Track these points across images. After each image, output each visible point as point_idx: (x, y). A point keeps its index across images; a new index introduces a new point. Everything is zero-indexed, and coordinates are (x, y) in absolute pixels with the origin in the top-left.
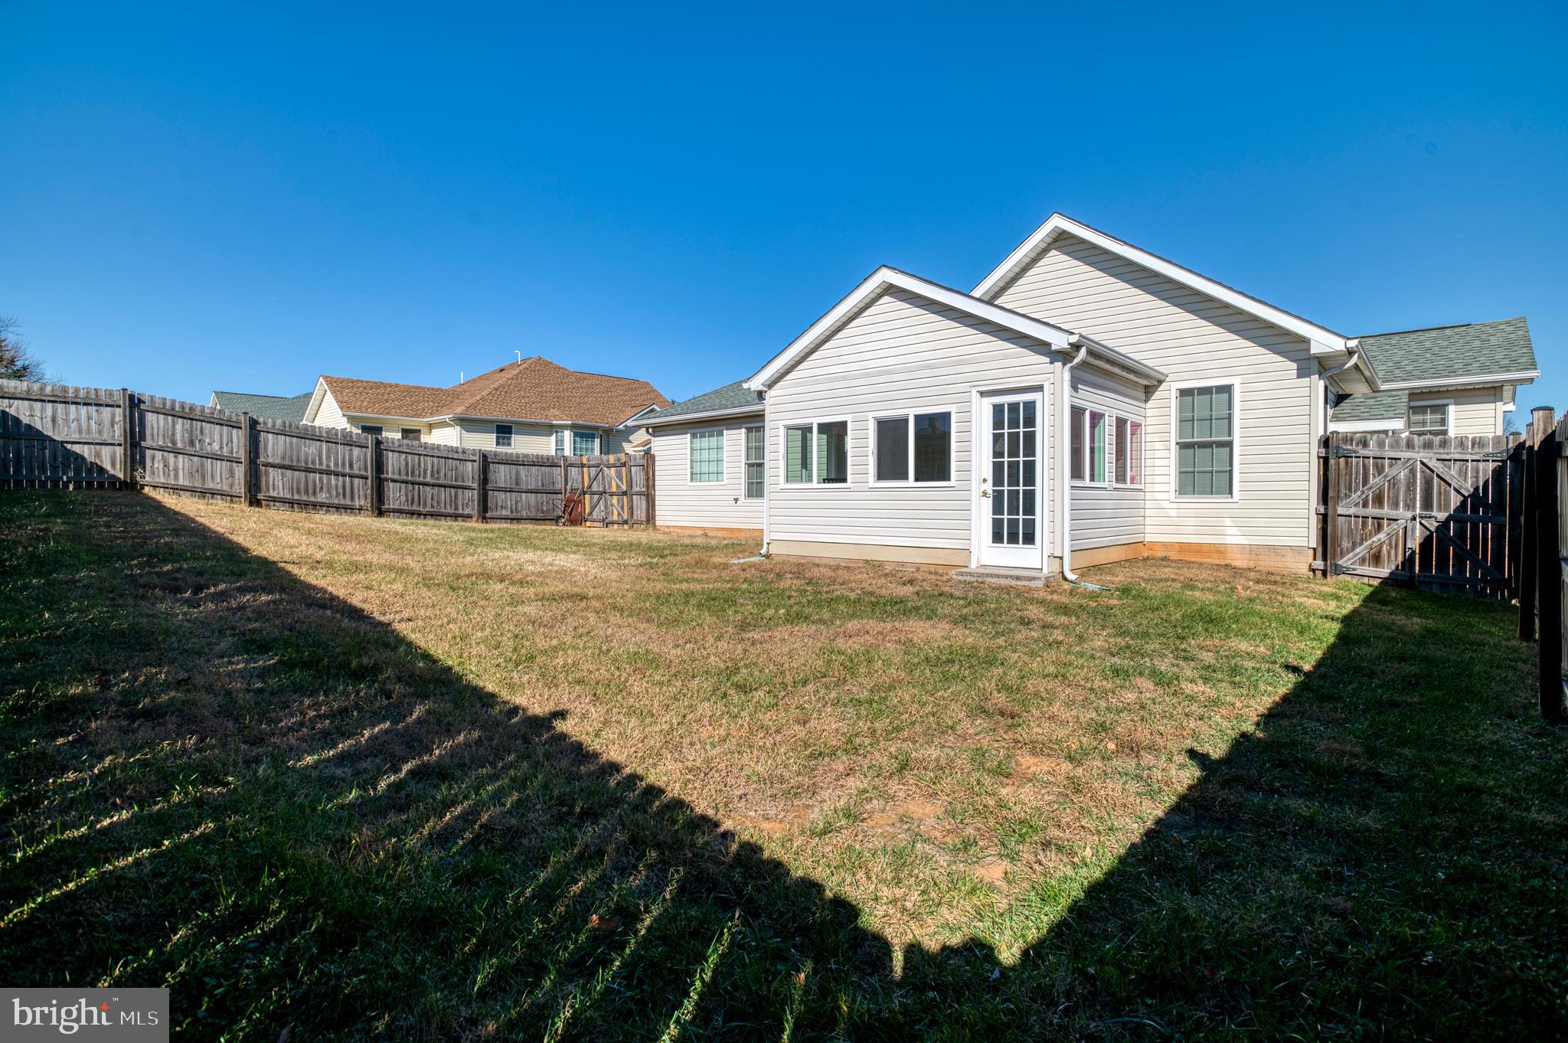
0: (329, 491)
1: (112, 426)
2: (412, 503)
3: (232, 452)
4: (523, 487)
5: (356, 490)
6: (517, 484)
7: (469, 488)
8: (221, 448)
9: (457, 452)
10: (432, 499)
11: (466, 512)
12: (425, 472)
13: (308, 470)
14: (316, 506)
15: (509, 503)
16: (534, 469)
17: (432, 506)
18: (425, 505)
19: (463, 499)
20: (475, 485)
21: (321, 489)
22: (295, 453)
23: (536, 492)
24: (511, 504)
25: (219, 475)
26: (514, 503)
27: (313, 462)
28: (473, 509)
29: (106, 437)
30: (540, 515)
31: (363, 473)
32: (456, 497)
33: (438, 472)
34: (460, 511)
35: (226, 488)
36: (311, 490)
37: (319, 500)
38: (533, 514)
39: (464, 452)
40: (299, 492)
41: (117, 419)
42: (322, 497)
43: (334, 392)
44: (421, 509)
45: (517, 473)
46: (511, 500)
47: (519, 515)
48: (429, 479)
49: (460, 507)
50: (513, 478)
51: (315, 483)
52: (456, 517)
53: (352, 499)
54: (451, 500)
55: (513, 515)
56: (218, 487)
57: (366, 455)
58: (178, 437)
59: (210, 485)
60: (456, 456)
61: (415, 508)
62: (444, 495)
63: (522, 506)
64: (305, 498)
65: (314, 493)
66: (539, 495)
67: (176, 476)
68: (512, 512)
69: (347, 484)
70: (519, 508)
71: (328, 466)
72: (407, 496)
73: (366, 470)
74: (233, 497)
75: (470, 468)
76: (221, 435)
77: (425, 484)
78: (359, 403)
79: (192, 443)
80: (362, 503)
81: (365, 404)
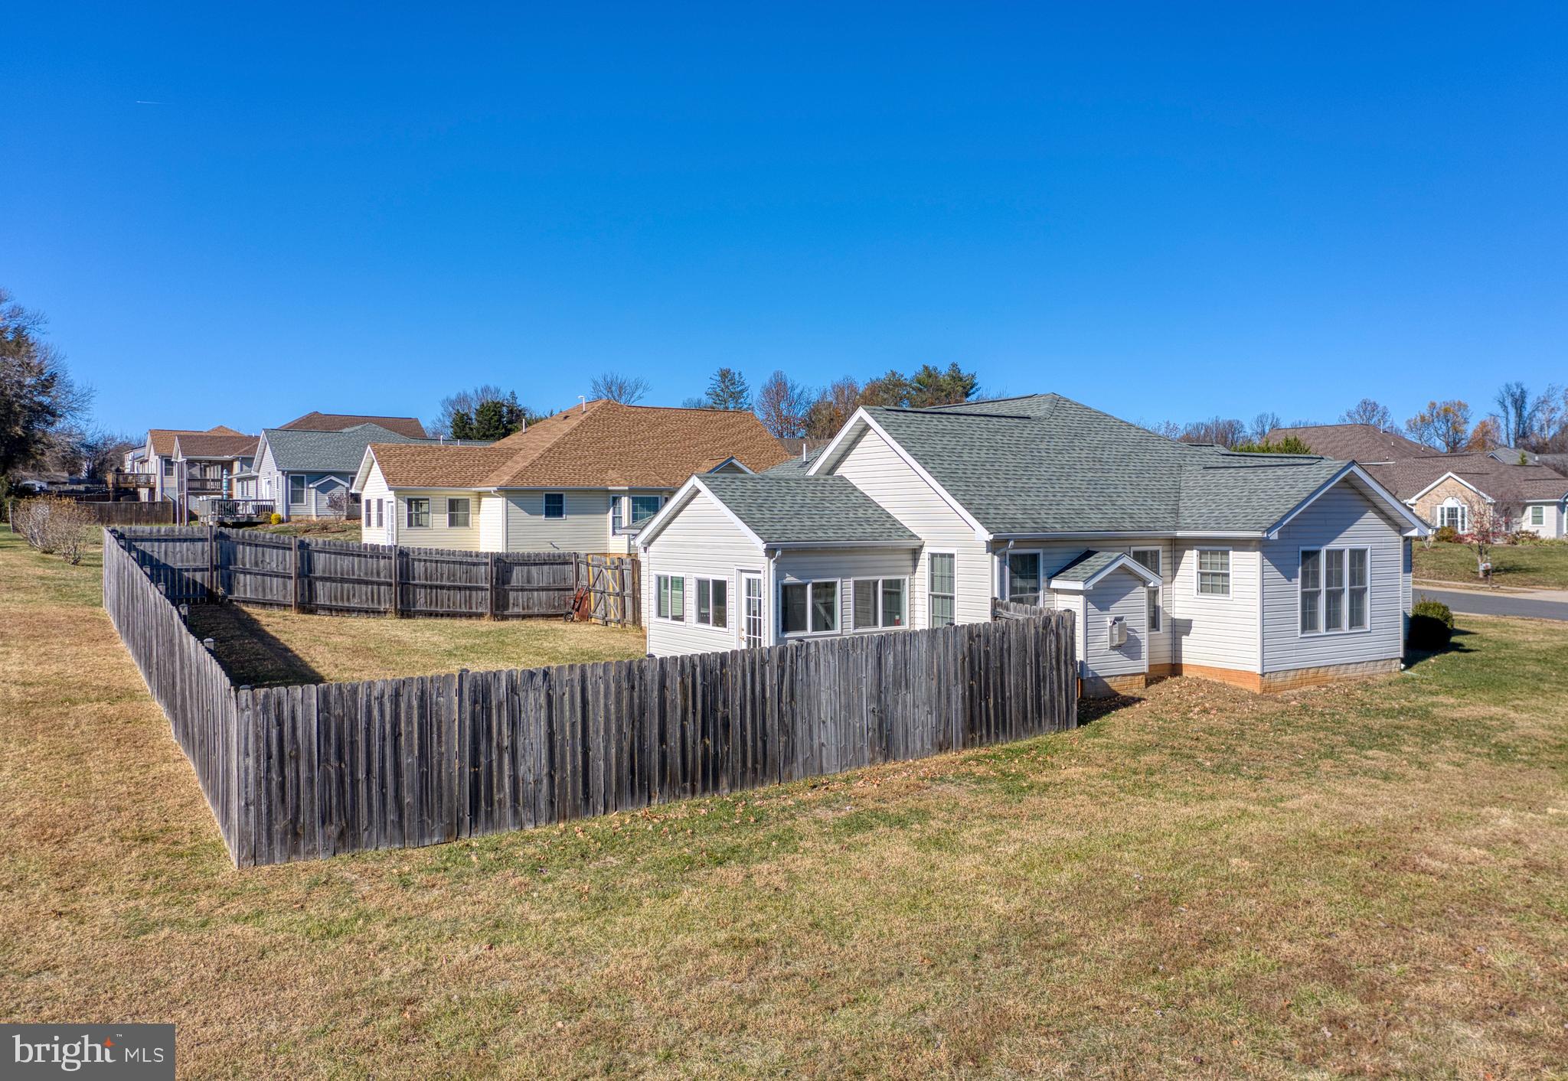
0: (360, 597)
1: (203, 554)
2: (431, 604)
3: (285, 569)
4: (535, 585)
5: (382, 595)
6: (529, 582)
7: (482, 589)
8: (277, 566)
9: (471, 556)
10: (449, 600)
11: (480, 611)
12: (442, 575)
13: (343, 580)
14: (349, 611)
15: (521, 601)
16: (546, 567)
17: (449, 607)
18: (442, 606)
19: (477, 599)
20: (488, 586)
21: (354, 595)
22: (333, 567)
23: (548, 590)
24: (523, 601)
25: (276, 589)
26: (525, 600)
27: (348, 574)
28: (486, 608)
29: (199, 564)
30: (551, 611)
31: (389, 580)
32: (470, 597)
33: (454, 576)
34: (474, 610)
35: (281, 599)
36: (345, 597)
37: (352, 605)
38: (543, 611)
39: (477, 556)
40: (336, 600)
41: (206, 549)
42: (354, 603)
43: (380, 463)
44: (439, 609)
45: (529, 572)
46: (522, 598)
47: (530, 612)
48: (445, 583)
49: (474, 606)
50: (525, 576)
51: (348, 591)
52: (470, 616)
53: (379, 603)
54: (466, 601)
55: (526, 612)
56: (275, 598)
57: (390, 564)
58: (247, 560)
59: (269, 597)
60: (469, 560)
61: (433, 608)
62: (459, 596)
63: (533, 603)
64: (340, 604)
65: (348, 599)
66: (551, 593)
67: (245, 591)
68: (524, 609)
69: (375, 591)
70: (531, 604)
71: (360, 576)
72: (426, 598)
73: (391, 577)
74: (285, 606)
75: (483, 571)
76: (277, 556)
77: (442, 587)
78: (405, 475)
79: (256, 564)
80: (388, 607)
81: (412, 474)
